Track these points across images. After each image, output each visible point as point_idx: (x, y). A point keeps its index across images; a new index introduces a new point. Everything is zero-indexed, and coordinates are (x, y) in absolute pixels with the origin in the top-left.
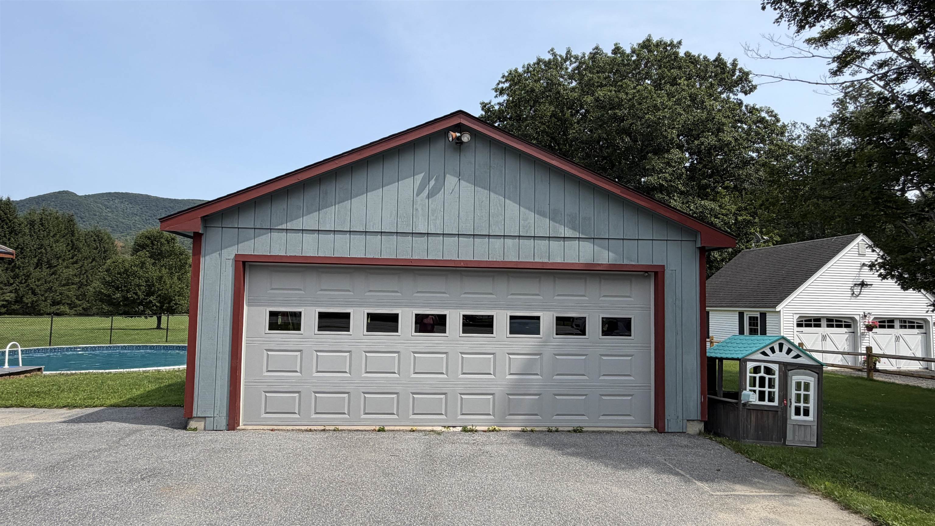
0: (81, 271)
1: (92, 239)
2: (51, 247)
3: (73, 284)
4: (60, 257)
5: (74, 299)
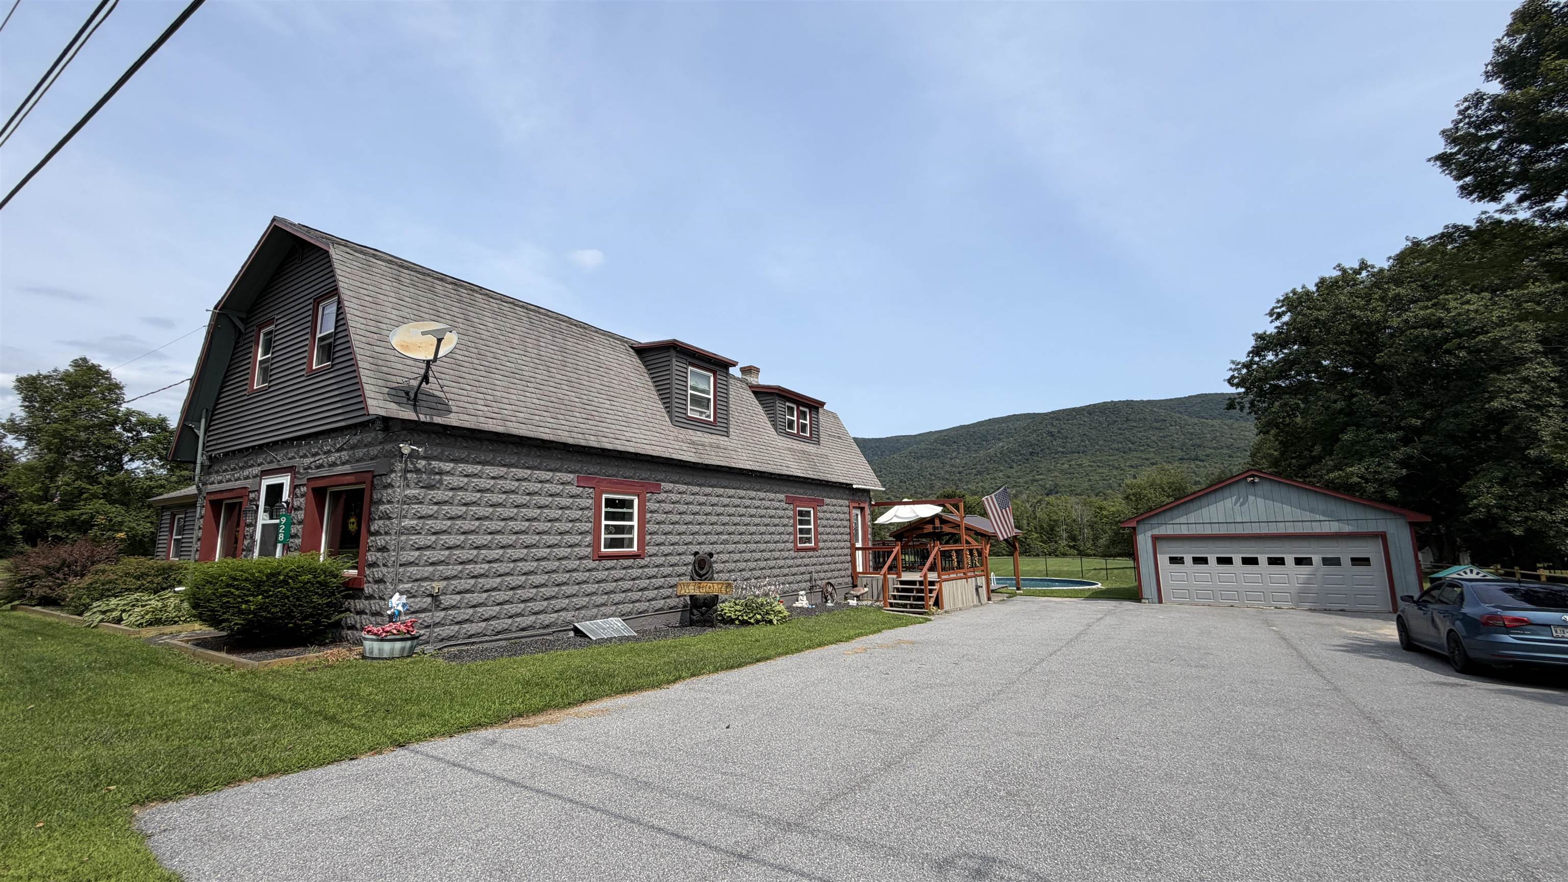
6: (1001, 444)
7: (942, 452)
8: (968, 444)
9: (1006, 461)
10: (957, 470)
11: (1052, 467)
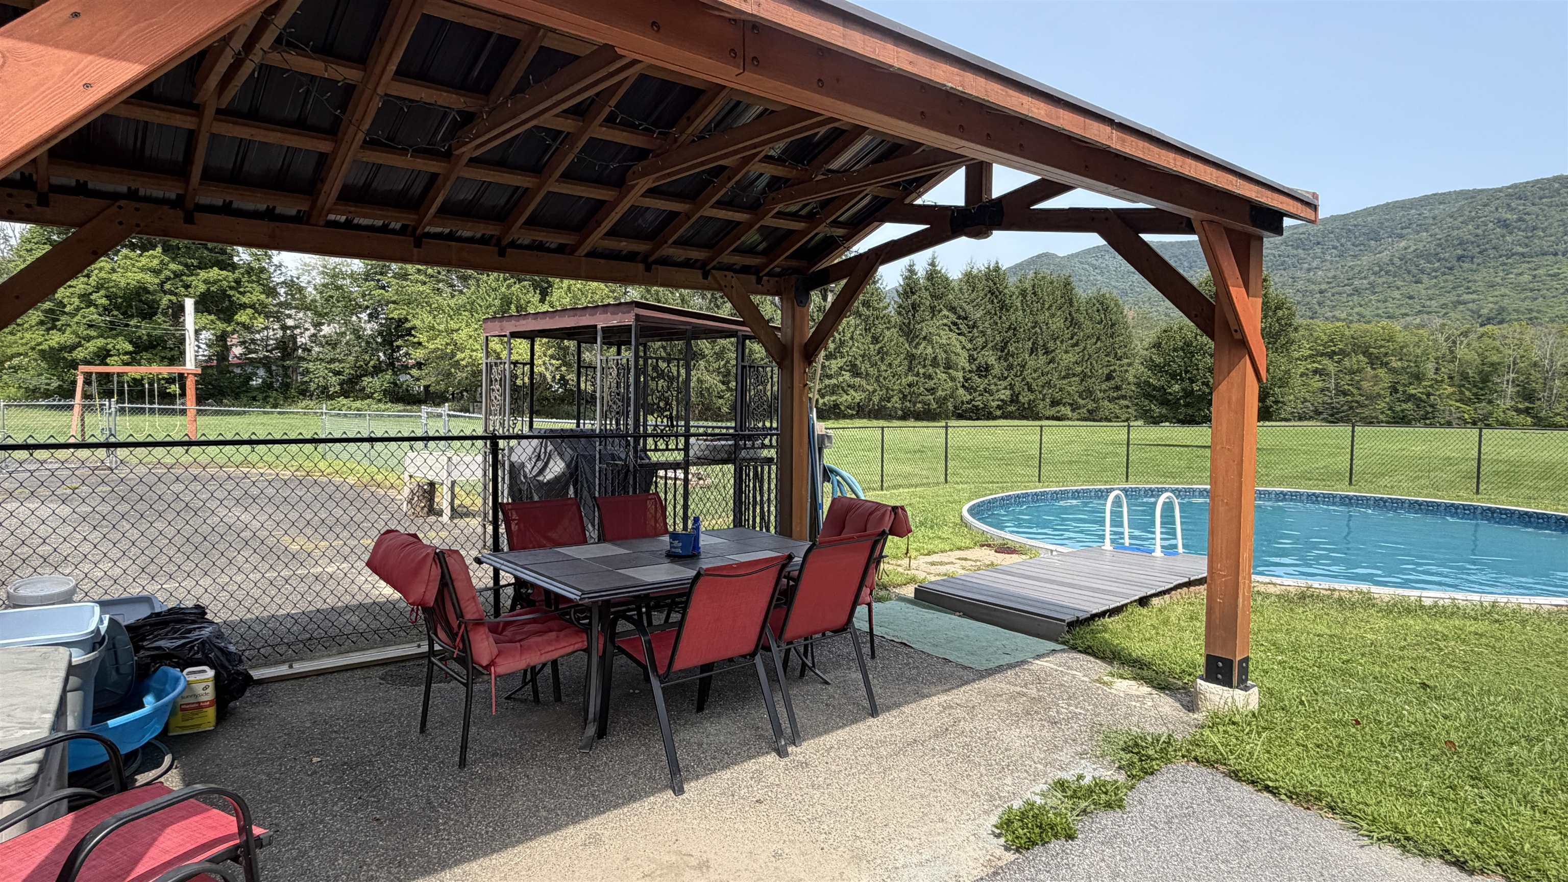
0: (1084, 356)
1: (1095, 308)
2: (1047, 324)
3: (1074, 375)
4: (1058, 338)
5: (1076, 397)
6: (1403, 244)
7: (1295, 260)
8: (1342, 245)
9: (1409, 272)
10: (1316, 288)
11: (1498, 280)
